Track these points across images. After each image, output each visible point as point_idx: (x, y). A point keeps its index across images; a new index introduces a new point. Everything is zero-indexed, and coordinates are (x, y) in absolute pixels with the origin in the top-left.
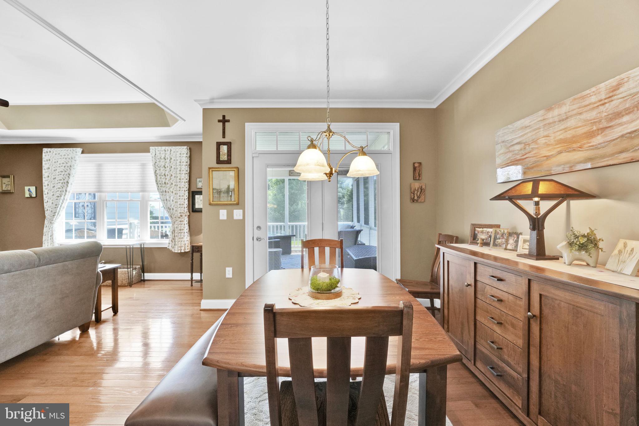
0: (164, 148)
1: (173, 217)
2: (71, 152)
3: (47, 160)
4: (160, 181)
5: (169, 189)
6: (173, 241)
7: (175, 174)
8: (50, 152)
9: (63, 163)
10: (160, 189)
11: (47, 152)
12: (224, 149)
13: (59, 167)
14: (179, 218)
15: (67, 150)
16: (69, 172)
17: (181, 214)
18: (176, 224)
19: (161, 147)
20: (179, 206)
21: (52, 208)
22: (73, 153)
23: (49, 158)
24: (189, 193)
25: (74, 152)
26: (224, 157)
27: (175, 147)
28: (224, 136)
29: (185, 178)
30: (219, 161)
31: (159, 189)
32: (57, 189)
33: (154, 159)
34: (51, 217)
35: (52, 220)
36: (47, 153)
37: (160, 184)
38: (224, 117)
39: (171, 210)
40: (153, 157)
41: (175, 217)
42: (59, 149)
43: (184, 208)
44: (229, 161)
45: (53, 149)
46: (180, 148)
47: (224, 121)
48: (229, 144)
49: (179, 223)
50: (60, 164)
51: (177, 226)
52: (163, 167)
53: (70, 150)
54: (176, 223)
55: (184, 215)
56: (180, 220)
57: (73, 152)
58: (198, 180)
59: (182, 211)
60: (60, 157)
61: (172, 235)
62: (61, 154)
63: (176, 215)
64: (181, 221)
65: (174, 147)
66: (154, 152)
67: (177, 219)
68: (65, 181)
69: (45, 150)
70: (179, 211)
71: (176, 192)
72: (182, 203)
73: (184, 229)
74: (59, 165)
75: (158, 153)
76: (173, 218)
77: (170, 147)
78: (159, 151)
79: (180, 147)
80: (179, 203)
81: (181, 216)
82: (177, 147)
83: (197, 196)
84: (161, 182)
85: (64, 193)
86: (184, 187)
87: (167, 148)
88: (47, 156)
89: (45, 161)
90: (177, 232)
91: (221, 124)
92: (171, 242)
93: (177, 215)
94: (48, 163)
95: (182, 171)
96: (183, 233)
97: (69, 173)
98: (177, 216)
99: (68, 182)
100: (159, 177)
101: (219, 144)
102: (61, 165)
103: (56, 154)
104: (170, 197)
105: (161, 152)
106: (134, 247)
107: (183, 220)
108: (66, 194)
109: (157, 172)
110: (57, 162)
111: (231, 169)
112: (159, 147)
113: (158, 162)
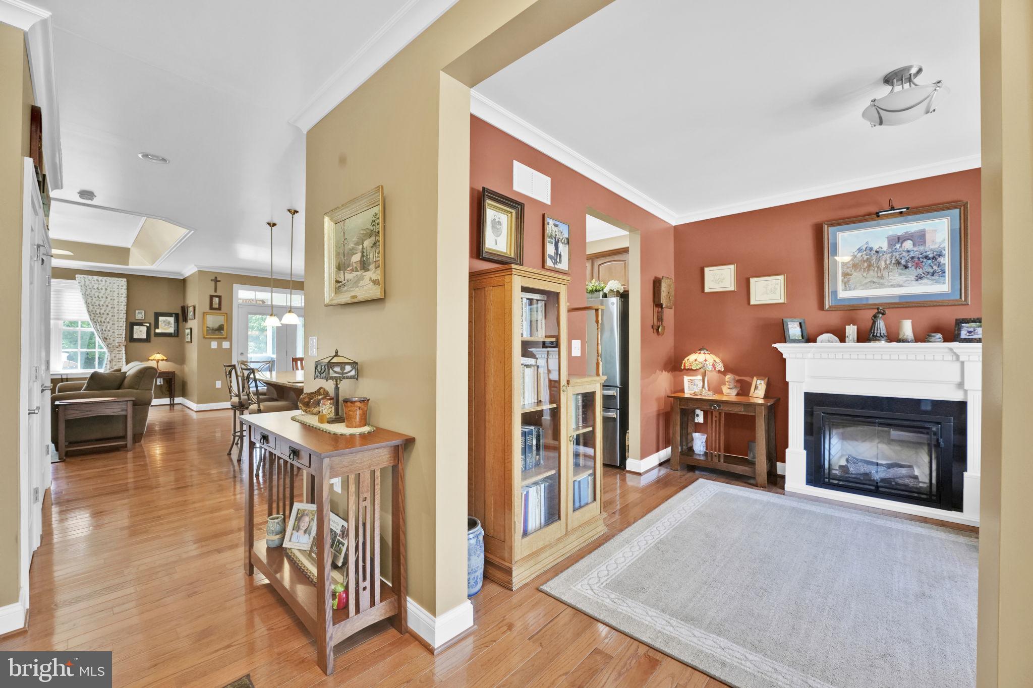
0: (96, 278)
1: (110, 347)
4: (92, 311)
5: (105, 319)
7: (111, 305)
10: (93, 318)
12: (216, 300)
14: (117, 347)
18: (114, 354)
19: (92, 277)
20: (117, 336)
24: (126, 324)
26: (216, 306)
28: (216, 291)
29: (124, 309)
30: (211, 308)
33: (83, 288)
37: (94, 314)
38: (216, 278)
39: (108, 340)
40: (81, 286)
41: (113, 347)
43: (122, 338)
44: (219, 309)
46: (117, 280)
47: (216, 280)
48: (220, 297)
49: (117, 352)
52: (97, 297)
54: (114, 352)
55: (121, 345)
56: (118, 349)
58: (137, 311)
59: (120, 341)
61: (110, 364)
63: (113, 344)
64: (118, 351)
65: (109, 278)
66: (82, 280)
67: (115, 348)
70: (117, 341)
71: (113, 322)
72: (121, 333)
73: (122, 358)
75: (87, 281)
77: (105, 278)
78: (89, 280)
80: (116, 333)
81: (119, 345)
82: (113, 277)
83: (135, 327)
84: (94, 312)
86: (123, 317)
87: (100, 278)
90: (115, 361)
91: (214, 282)
95: (121, 302)
96: (122, 362)
98: (115, 346)
100: (91, 307)
101: (212, 297)
104: (106, 327)
105: (93, 282)
106: (68, 377)
107: (120, 349)
109: (88, 302)
111: (222, 314)
113: (88, 291)
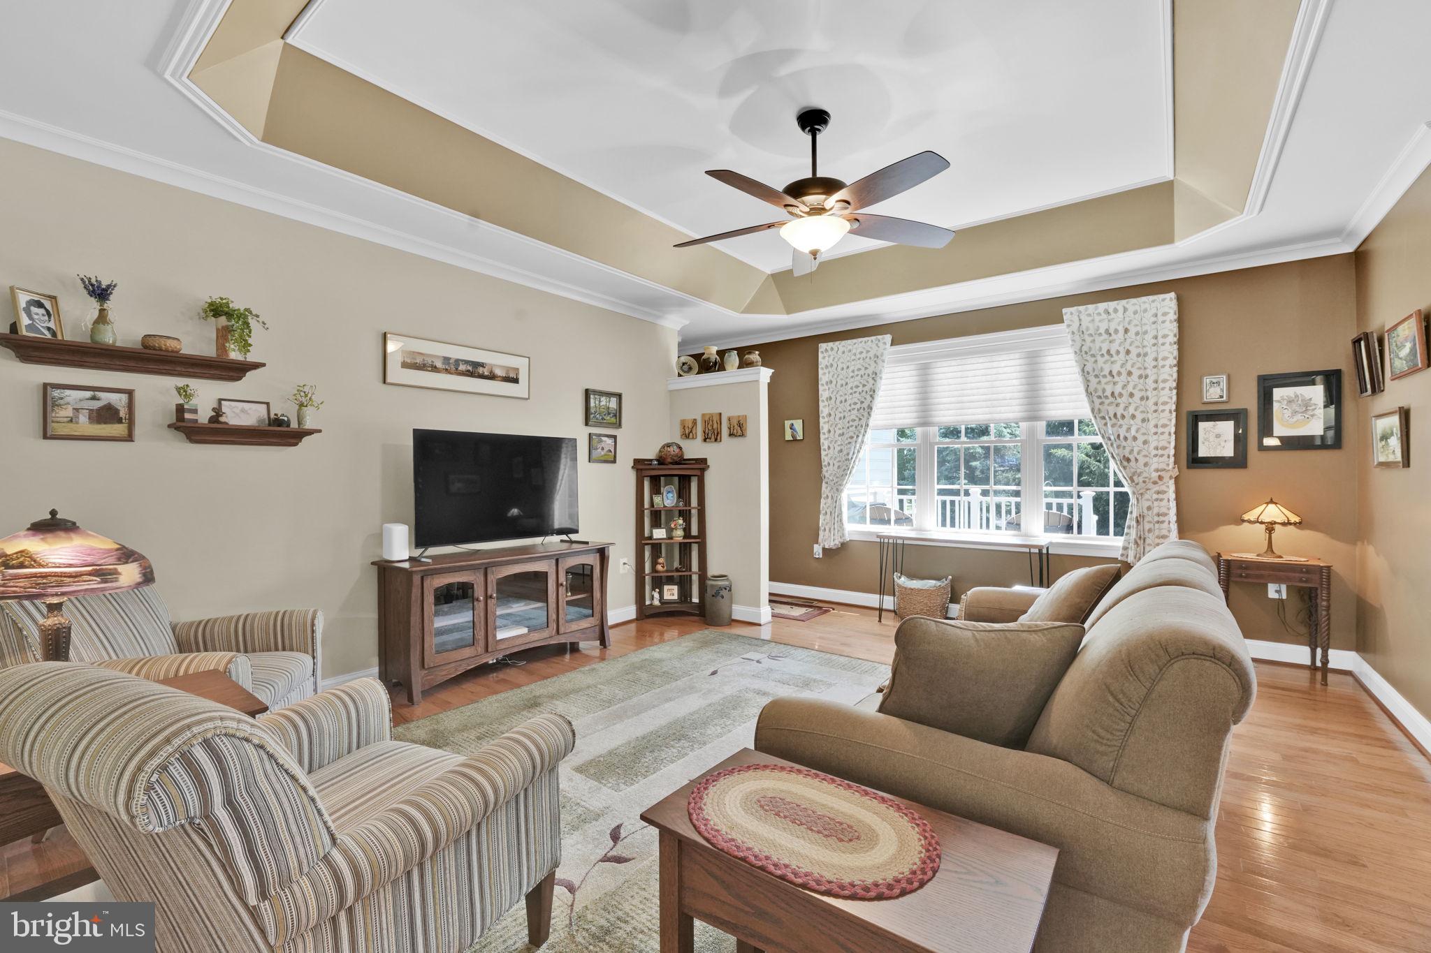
0: (1102, 306)
1: (1136, 482)
2: (874, 346)
3: (827, 367)
4: (1096, 390)
5: (1126, 408)
6: (1139, 541)
7: (1140, 368)
8: (832, 349)
9: (859, 370)
10: (1099, 410)
11: (826, 350)
13: (852, 377)
14: (1155, 483)
15: (865, 342)
16: (871, 386)
17: (1159, 473)
18: (1148, 500)
19: (1094, 306)
20: (1155, 452)
21: (839, 461)
22: (879, 347)
23: (831, 361)
24: (1178, 417)
25: (881, 344)
27: (1138, 299)
29: (1172, 376)
31: (1096, 411)
32: (849, 422)
33: (1077, 338)
34: (837, 477)
35: (840, 485)
36: (828, 354)
37: (1099, 397)
39: (1133, 463)
40: (1073, 333)
41: (1144, 482)
42: (849, 342)
43: (1169, 457)
45: (837, 343)
46: (1153, 301)
49: (1155, 496)
50: (853, 371)
51: (1149, 503)
52: (1105, 355)
53: (872, 341)
54: (1147, 496)
55: (1166, 475)
56: (1156, 488)
57: (877, 344)
59: (1162, 467)
60: (853, 357)
61: (1137, 528)
62: (854, 351)
63: (1145, 475)
64: (1158, 493)
65: (1133, 301)
66: (1076, 318)
67: (1150, 485)
68: (865, 405)
69: (823, 347)
70: (1154, 466)
71: (1144, 415)
73: (1167, 512)
74: (852, 374)
75: (1086, 321)
76: (1137, 484)
77: (1124, 302)
78: (1089, 315)
79: (1151, 298)
80: (1153, 445)
81: (1160, 478)
82: (1144, 299)
83: (1202, 426)
84: (1100, 393)
85: (863, 431)
86: (1169, 401)
87: (1111, 305)
88: (827, 358)
89: (822, 369)
90: (1150, 519)
92: (1132, 545)
93: (1147, 475)
94: (829, 373)
95: (1162, 360)
96: (1167, 523)
97: (871, 389)
98: (1150, 479)
99: (870, 408)
100: (1093, 381)
102: (856, 373)
103: (844, 352)
104: (1128, 430)
105: (1097, 318)
107: (1164, 488)
108: (866, 432)
109: (1086, 369)
110: (848, 367)
112: (1089, 306)
113: (1088, 343)
